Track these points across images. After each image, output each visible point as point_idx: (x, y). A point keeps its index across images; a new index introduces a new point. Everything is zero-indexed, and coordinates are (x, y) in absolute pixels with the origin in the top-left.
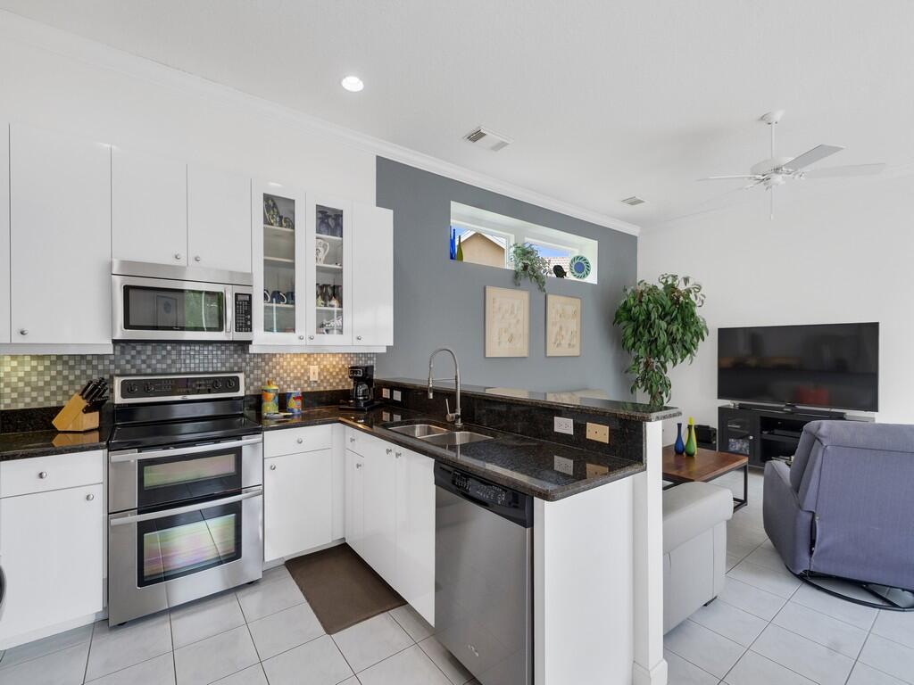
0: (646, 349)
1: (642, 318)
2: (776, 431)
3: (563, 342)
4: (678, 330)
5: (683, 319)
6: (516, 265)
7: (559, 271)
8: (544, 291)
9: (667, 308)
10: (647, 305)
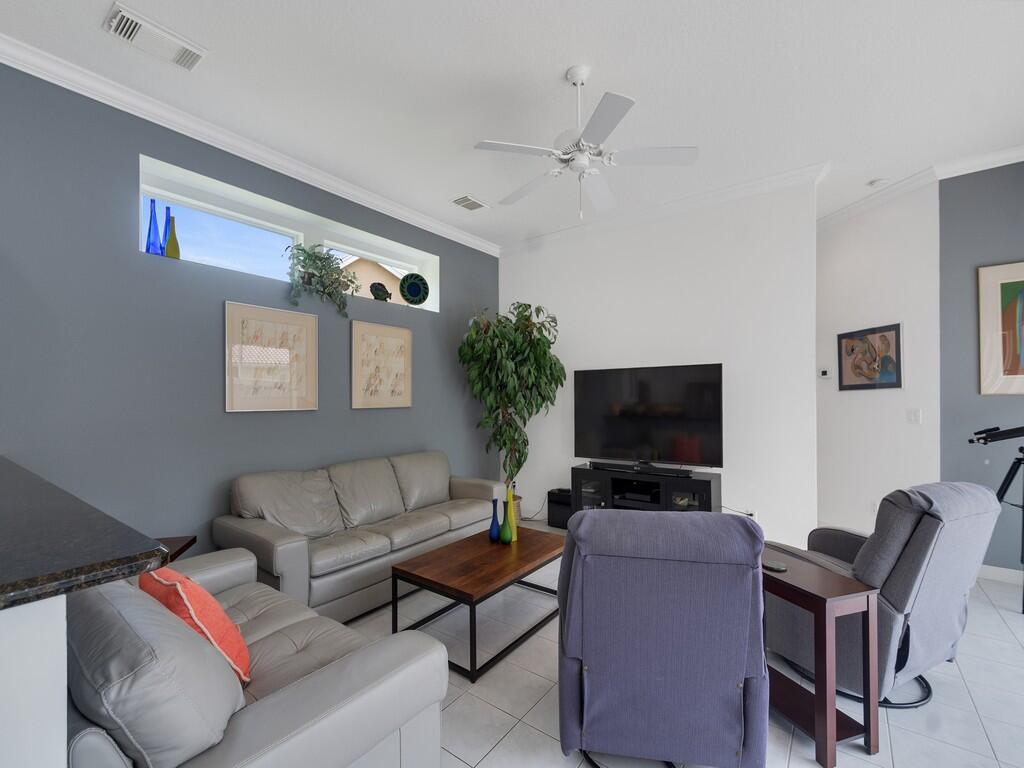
0: (496, 397)
1: (486, 356)
2: (628, 495)
3: (381, 388)
4: (529, 372)
5: (535, 359)
6: (291, 275)
7: (379, 291)
8: (346, 316)
9: (518, 345)
10: (493, 341)
